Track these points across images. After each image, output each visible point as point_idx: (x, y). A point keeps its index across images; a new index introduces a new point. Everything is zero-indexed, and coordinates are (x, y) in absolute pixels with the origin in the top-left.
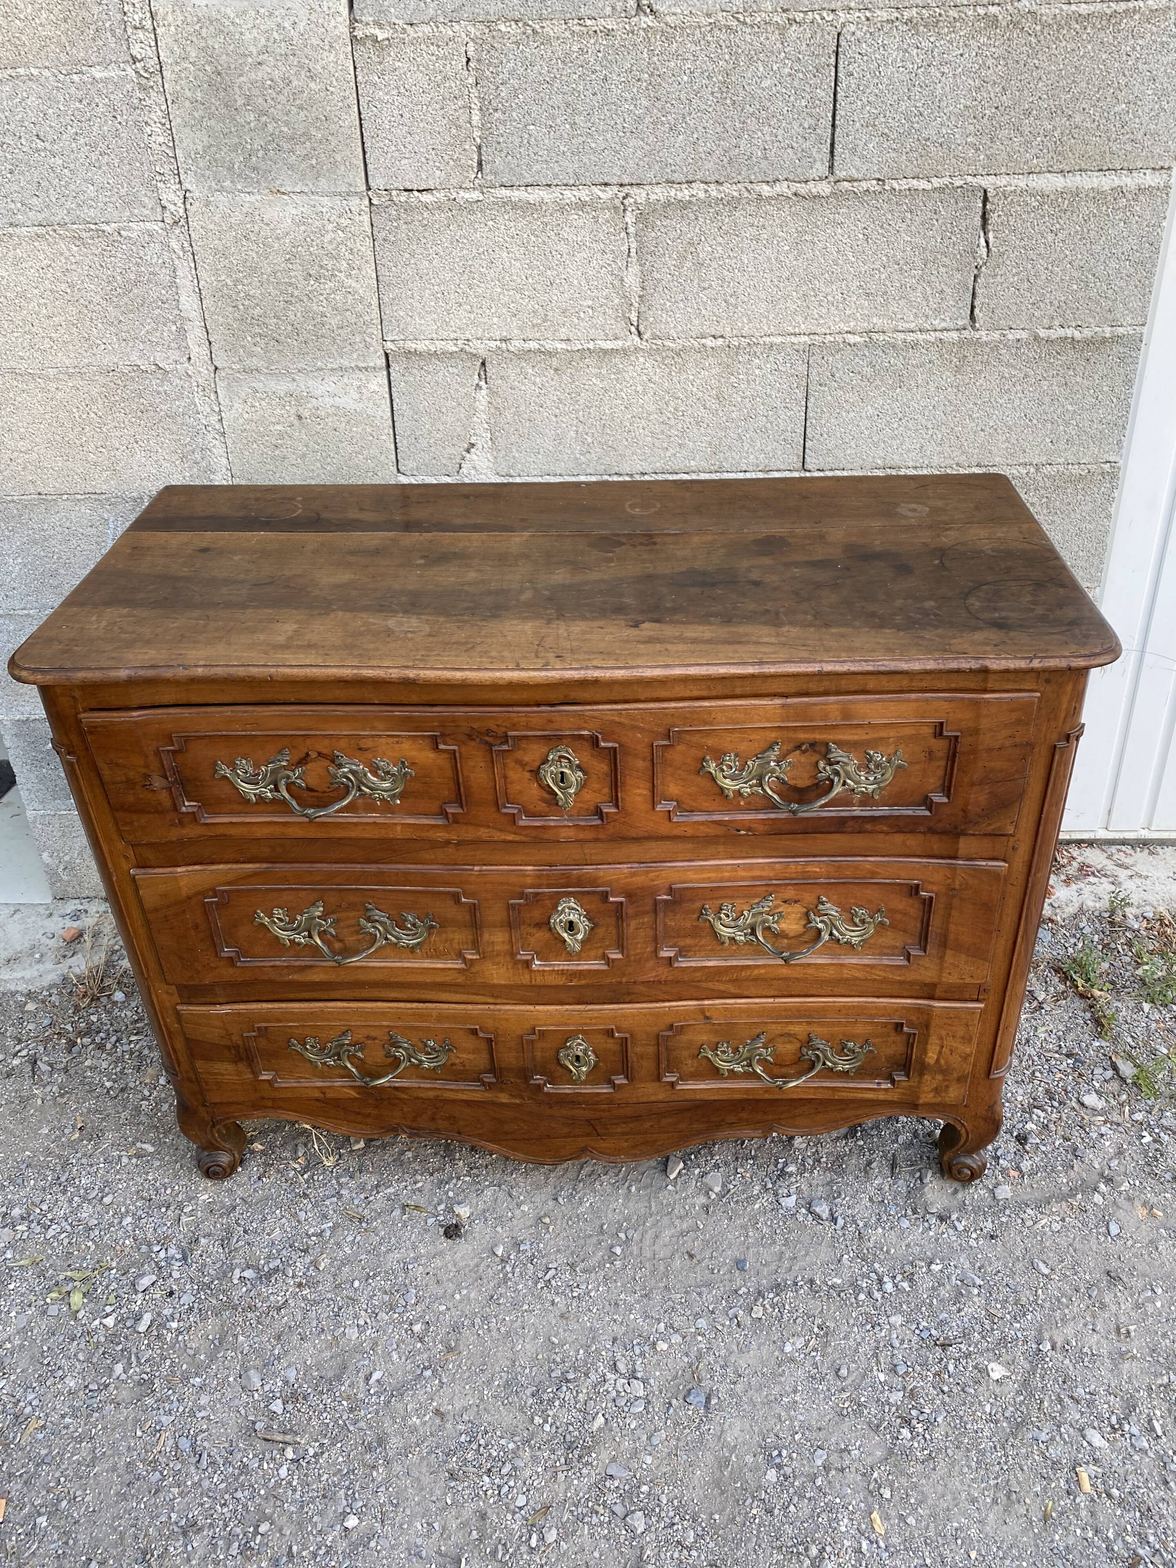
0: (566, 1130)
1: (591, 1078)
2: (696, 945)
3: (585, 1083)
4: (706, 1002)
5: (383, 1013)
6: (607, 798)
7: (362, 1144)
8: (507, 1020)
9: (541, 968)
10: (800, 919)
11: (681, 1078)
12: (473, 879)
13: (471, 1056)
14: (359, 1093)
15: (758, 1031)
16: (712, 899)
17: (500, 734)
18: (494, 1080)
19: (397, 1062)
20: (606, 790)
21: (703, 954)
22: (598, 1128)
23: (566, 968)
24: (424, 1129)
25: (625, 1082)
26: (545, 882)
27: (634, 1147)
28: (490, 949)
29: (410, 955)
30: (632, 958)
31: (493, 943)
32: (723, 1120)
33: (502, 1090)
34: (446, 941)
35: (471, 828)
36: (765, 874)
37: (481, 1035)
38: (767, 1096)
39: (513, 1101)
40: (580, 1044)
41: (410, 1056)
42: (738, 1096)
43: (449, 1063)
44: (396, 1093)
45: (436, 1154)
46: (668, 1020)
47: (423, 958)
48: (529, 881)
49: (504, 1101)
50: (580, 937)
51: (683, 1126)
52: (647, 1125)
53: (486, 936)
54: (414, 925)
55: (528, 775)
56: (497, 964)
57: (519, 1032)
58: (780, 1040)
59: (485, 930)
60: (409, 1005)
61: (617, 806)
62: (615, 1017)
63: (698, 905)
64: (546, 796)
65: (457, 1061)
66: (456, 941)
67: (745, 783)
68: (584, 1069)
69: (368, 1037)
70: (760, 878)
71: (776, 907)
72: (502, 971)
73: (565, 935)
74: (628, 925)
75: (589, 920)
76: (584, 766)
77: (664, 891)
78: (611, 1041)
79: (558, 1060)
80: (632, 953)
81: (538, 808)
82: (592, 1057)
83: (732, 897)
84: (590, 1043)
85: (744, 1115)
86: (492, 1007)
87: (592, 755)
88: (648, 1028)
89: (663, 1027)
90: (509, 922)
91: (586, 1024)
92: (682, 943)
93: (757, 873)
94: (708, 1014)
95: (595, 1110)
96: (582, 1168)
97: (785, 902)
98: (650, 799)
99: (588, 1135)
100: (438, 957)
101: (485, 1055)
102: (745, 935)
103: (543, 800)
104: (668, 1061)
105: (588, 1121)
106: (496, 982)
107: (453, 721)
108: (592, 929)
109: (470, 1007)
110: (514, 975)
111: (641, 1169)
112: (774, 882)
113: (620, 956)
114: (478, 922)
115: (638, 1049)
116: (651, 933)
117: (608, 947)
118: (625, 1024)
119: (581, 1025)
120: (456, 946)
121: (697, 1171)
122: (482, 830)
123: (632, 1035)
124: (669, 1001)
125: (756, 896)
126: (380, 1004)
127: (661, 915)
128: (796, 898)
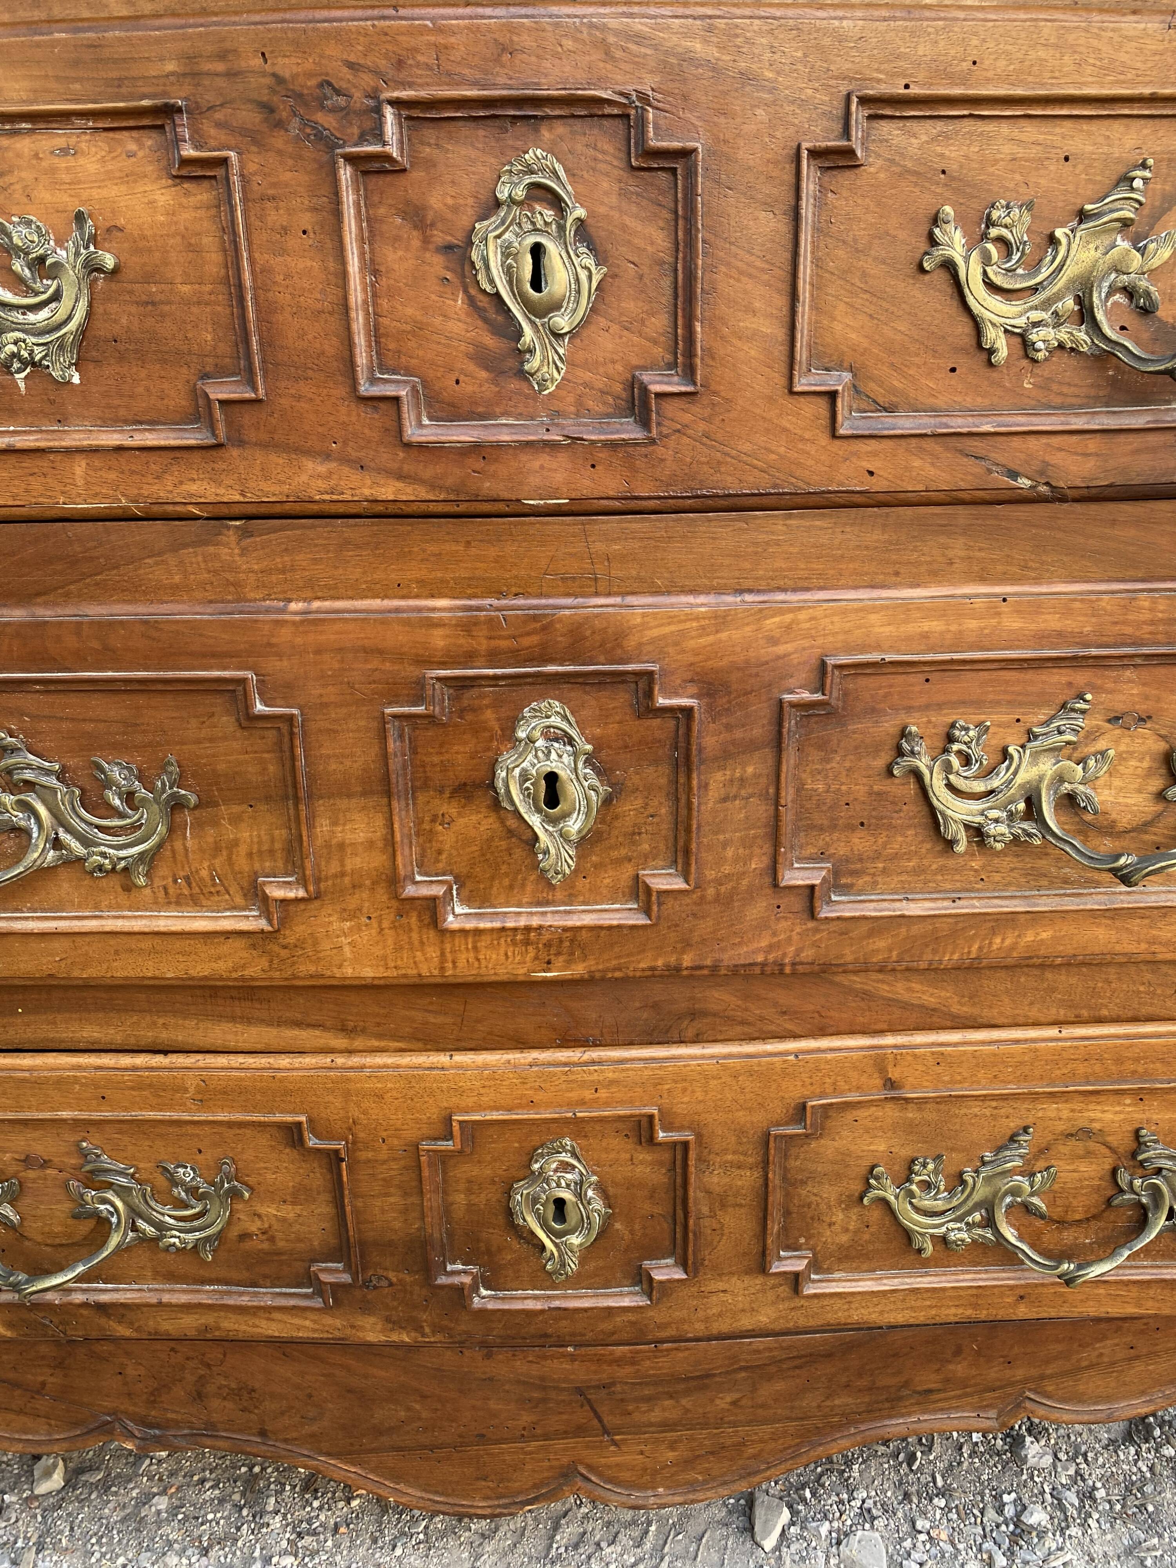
0: (526, 1418)
1: (592, 1266)
2: (877, 856)
3: (577, 1281)
4: (889, 1040)
5: (61, 1083)
6: (660, 353)
7: (57, 1480)
8: (379, 1096)
9: (470, 925)
10: (1150, 773)
11: (815, 1265)
12: (285, 635)
13: (289, 1212)
14: (10, 1325)
15: (1014, 1124)
16: (927, 707)
17: (360, 100)
18: (346, 1278)
19: (102, 1228)
20: (660, 323)
21: (895, 881)
22: (603, 1410)
23: (535, 922)
24: (177, 1424)
25: (679, 1275)
26: (483, 645)
27: (688, 1463)
28: (334, 868)
29: (122, 898)
30: (711, 892)
31: (341, 846)
32: (906, 1384)
33: (366, 1308)
34: (217, 849)
35: (277, 460)
36: (1069, 625)
37: (312, 1142)
38: (1023, 1311)
39: (395, 1337)
40: (566, 1167)
41: (134, 1213)
42: (951, 1313)
43: (234, 1232)
44: (103, 1321)
45: (222, 1501)
46: (794, 1092)
47: (156, 905)
48: (439, 640)
49: (372, 1337)
50: (574, 825)
51: (810, 1401)
52: (724, 1401)
53: (323, 826)
54: (129, 797)
55: (437, 264)
56: (353, 915)
57: (410, 1134)
58: (1064, 1149)
59: (320, 806)
60: (126, 1060)
61: (690, 373)
62: (658, 1082)
63: (889, 726)
64: (489, 341)
65: (254, 1227)
66: (243, 849)
67: (1045, 305)
68: (575, 1240)
69: (28, 1161)
70: (1061, 636)
71: (1092, 735)
72: (367, 936)
73: (535, 820)
74: (705, 786)
75: (599, 773)
76: (598, 233)
77: (802, 676)
78: (644, 1156)
79: (509, 1213)
80: (710, 874)
81: (468, 388)
82: (598, 1205)
83: (978, 704)
84: (594, 1165)
85: (959, 1369)
86: (340, 1060)
87: (623, 194)
88: (741, 1116)
89: (778, 1111)
90: (386, 778)
91: (582, 1103)
92: (841, 850)
93: (1052, 622)
94: (894, 1074)
95: (599, 1360)
96: (556, 1528)
97: (1114, 720)
98: (780, 351)
99: (579, 1431)
100: (195, 901)
101: (323, 1208)
102: (1011, 816)
103: (482, 357)
104: (787, 1213)
105: (580, 1391)
106: (349, 971)
107: (222, 56)
108: (607, 801)
109: (284, 1061)
110: (398, 949)
111: (693, 1528)
112: (1094, 652)
113: (679, 884)
114: (303, 781)
115: (716, 1179)
116: (762, 810)
117: (645, 859)
118: (682, 1105)
119: (570, 1104)
120: (242, 863)
121: (825, 1528)
122: (310, 465)
123: (699, 1136)
124: (796, 1036)
125: (1041, 700)
126: (51, 1059)
127: (790, 758)
128: (1142, 708)
